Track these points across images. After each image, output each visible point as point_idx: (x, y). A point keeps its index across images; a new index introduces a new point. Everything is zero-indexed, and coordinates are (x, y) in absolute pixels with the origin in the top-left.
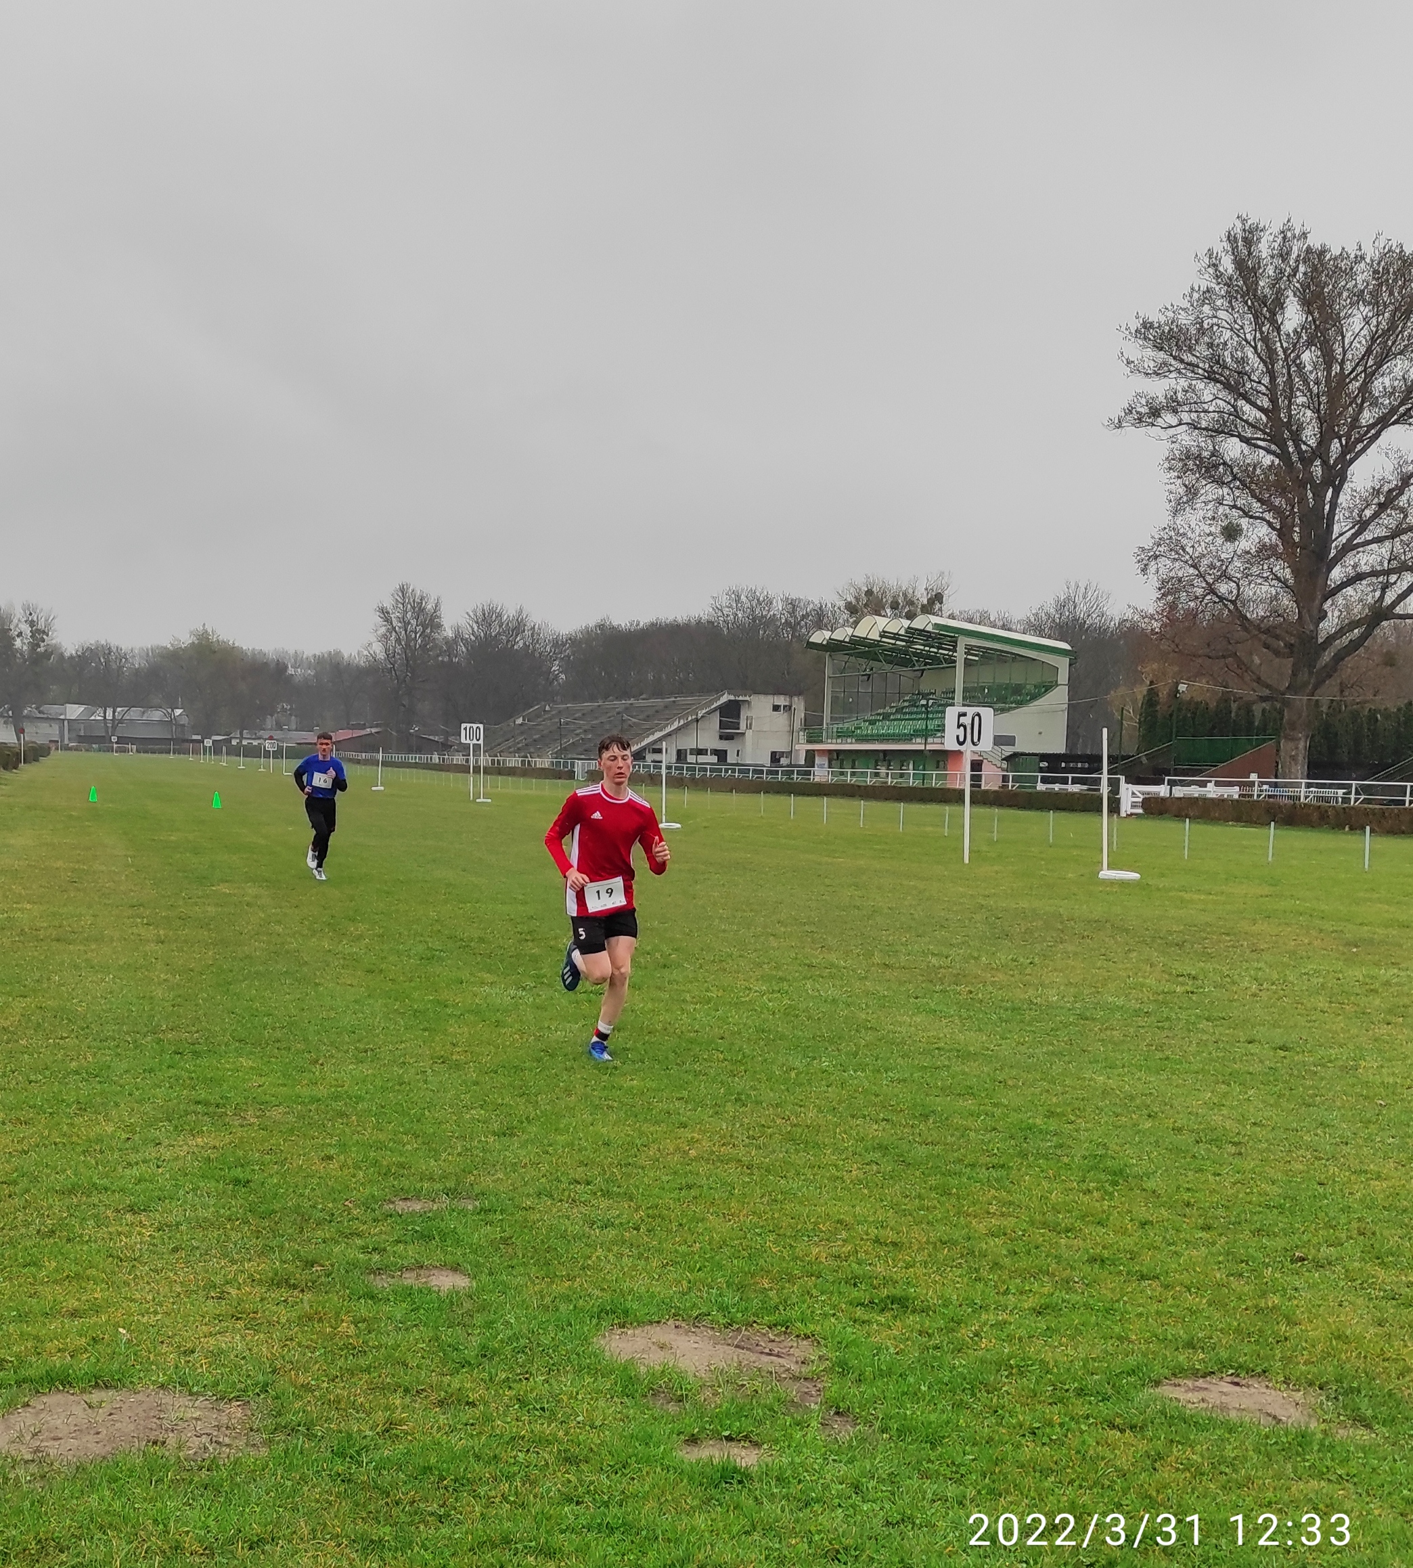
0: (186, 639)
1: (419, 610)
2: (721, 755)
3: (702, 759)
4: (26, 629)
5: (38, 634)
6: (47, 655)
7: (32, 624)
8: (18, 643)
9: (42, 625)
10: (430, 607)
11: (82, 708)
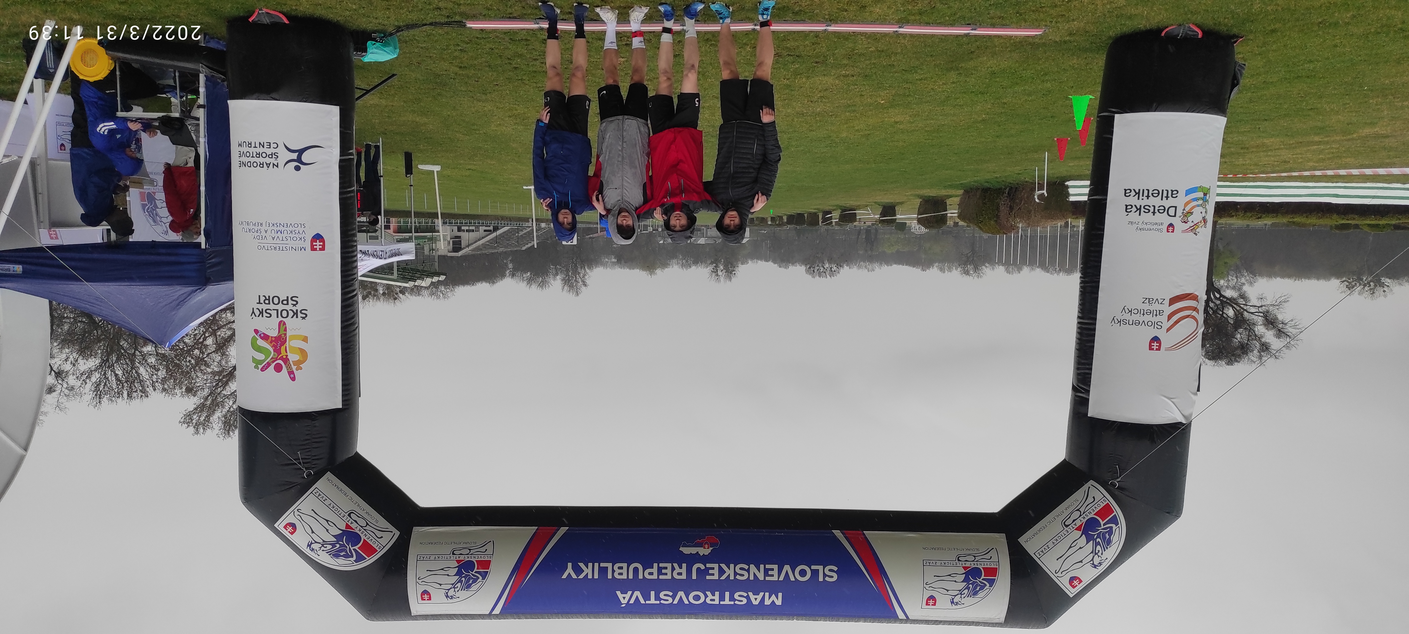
0: (658, 271)
1: (571, 287)
2: (459, 230)
3: (467, 228)
4: (720, 273)
5: (715, 271)
6: (712, 263)
7: (717, 275)
8: (722, 267)
9: (714, 274)
10: (566, 288)
11: (698, 242)
